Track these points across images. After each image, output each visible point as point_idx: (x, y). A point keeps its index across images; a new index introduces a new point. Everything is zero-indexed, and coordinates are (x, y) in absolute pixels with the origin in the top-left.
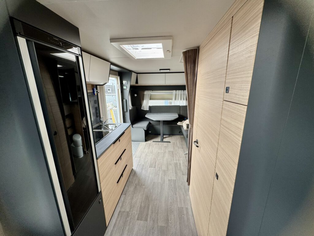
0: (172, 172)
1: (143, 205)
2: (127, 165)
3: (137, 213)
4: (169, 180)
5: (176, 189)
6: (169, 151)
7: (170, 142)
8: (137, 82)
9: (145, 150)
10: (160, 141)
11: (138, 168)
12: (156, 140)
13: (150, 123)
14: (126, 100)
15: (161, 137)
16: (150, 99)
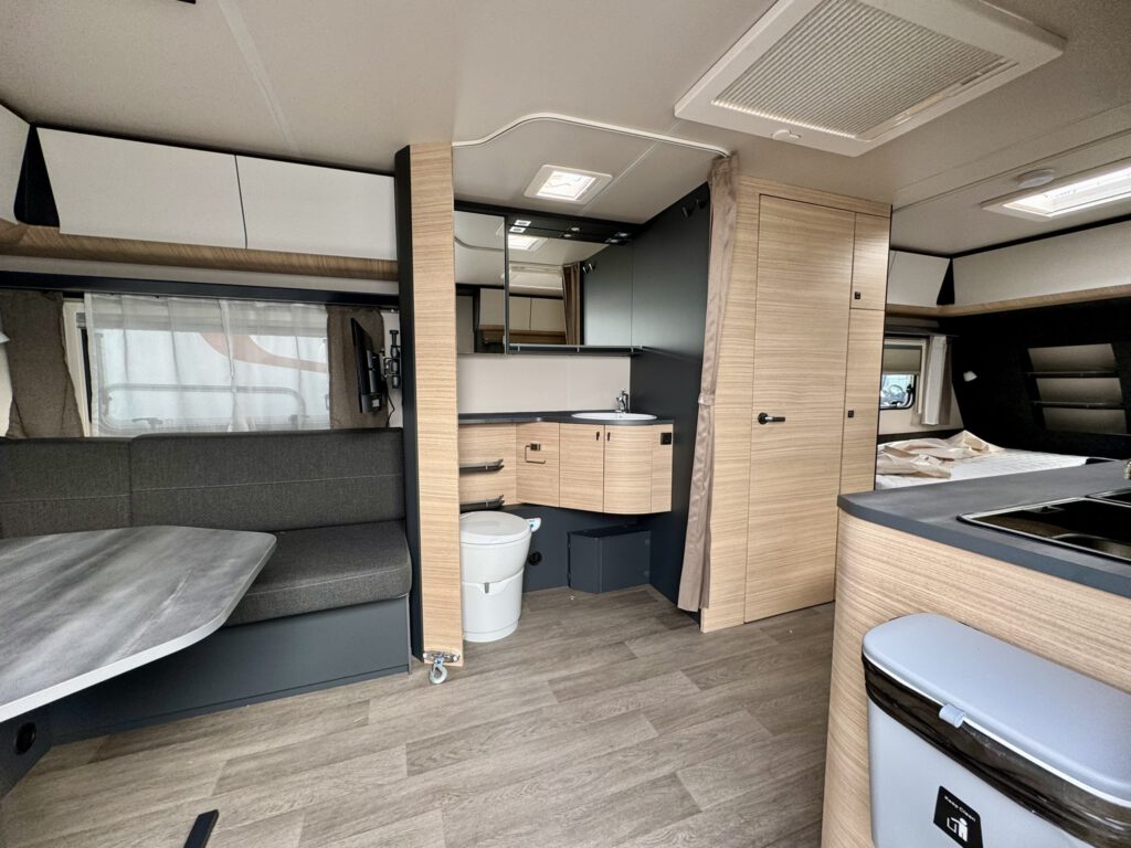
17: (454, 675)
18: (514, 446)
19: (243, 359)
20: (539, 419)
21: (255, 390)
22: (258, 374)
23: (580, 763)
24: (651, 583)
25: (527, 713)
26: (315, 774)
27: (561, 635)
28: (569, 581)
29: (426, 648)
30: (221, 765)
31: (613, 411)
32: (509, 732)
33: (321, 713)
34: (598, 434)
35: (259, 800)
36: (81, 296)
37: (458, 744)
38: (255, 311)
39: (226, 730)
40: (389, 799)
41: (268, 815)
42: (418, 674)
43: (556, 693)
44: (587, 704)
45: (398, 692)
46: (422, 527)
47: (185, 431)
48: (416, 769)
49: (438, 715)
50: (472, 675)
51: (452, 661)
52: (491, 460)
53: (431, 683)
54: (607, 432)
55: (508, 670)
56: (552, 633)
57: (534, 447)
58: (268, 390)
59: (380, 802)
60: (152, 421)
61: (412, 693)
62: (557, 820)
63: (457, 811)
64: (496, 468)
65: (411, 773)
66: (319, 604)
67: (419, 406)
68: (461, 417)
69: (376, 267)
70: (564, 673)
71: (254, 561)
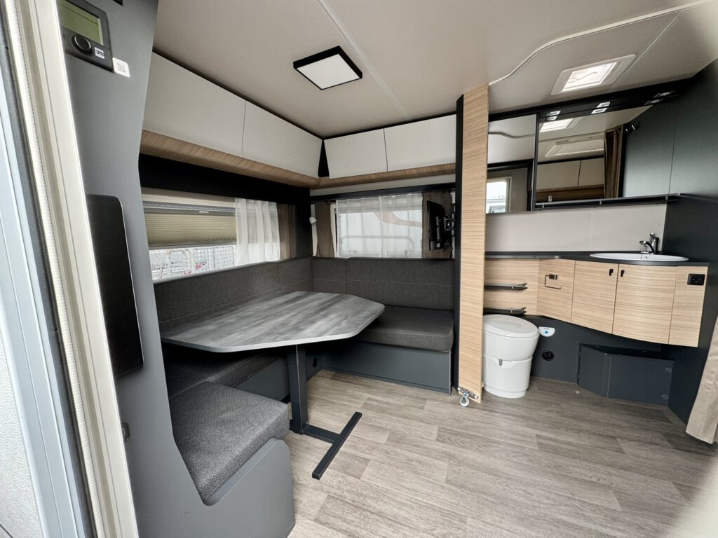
7: (357, 416)
17: (472, 405)
18: (537, 275)
19: (386, 222)
20: (557, 257)
21: (391, 237)
22: (392, 229)
23: (542, 490)
24: (669, 406)
25: (514, 445)
26: (396, 418)
27: (558, 412)
28: (578, 379)
29: (460, 385)
30: (366, 398)
31: (639, 252)
32: (497, 449)
33: (405, 395)
34: (611, 271)
35: (376, 418)
36: (335, 201)
37: (466, 440)
38: (392, 200)
39: (369, 386)
40: (425, 445)
41: (377, 425)
42: (453, 397)
43: (539, 443)
44: (561, 461)
45: (441, 401)
46: (461, 316)
47: (365, 256)
48: (440, 439)
49: (458, 421)
50: (484, 410)
51: (474, 398)
52: (518, 283)
53: (460, 404)
54: (621, 269)
55: (508, 417)
56: (549, 408)
57: (552, 277)
58: (396, 237)
59: (420, 444)
60: (355, 252)
61: (448, 405)
62: (514, 508)
63: (456, 469)
64: (521, 288)
65: (437, 440)
66: (405, 343)
67: (462, 247)
68: (487, 253)
69: (446, 168)
70: (551, 435)
71: (373, 314)
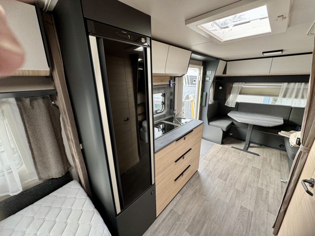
0: (251, 198)
1: (197, 218)
2: (190, 166)
3: (188, 223)
4: (241, 207)
5: (250, 226)
6: (253, 167)
7: (258, 155)
8: (225, 72)
9: (218, 155)
10: (242, 148)
11: (203, 172)
12: (237, 147)
13: (232, 124)
14: (206, 93)
15: (246, 145)
16: (240, 94)
